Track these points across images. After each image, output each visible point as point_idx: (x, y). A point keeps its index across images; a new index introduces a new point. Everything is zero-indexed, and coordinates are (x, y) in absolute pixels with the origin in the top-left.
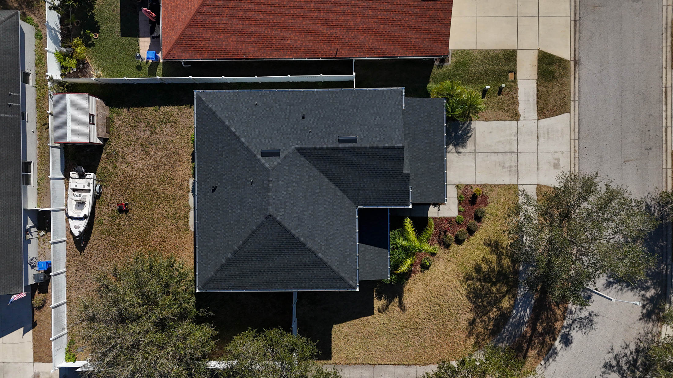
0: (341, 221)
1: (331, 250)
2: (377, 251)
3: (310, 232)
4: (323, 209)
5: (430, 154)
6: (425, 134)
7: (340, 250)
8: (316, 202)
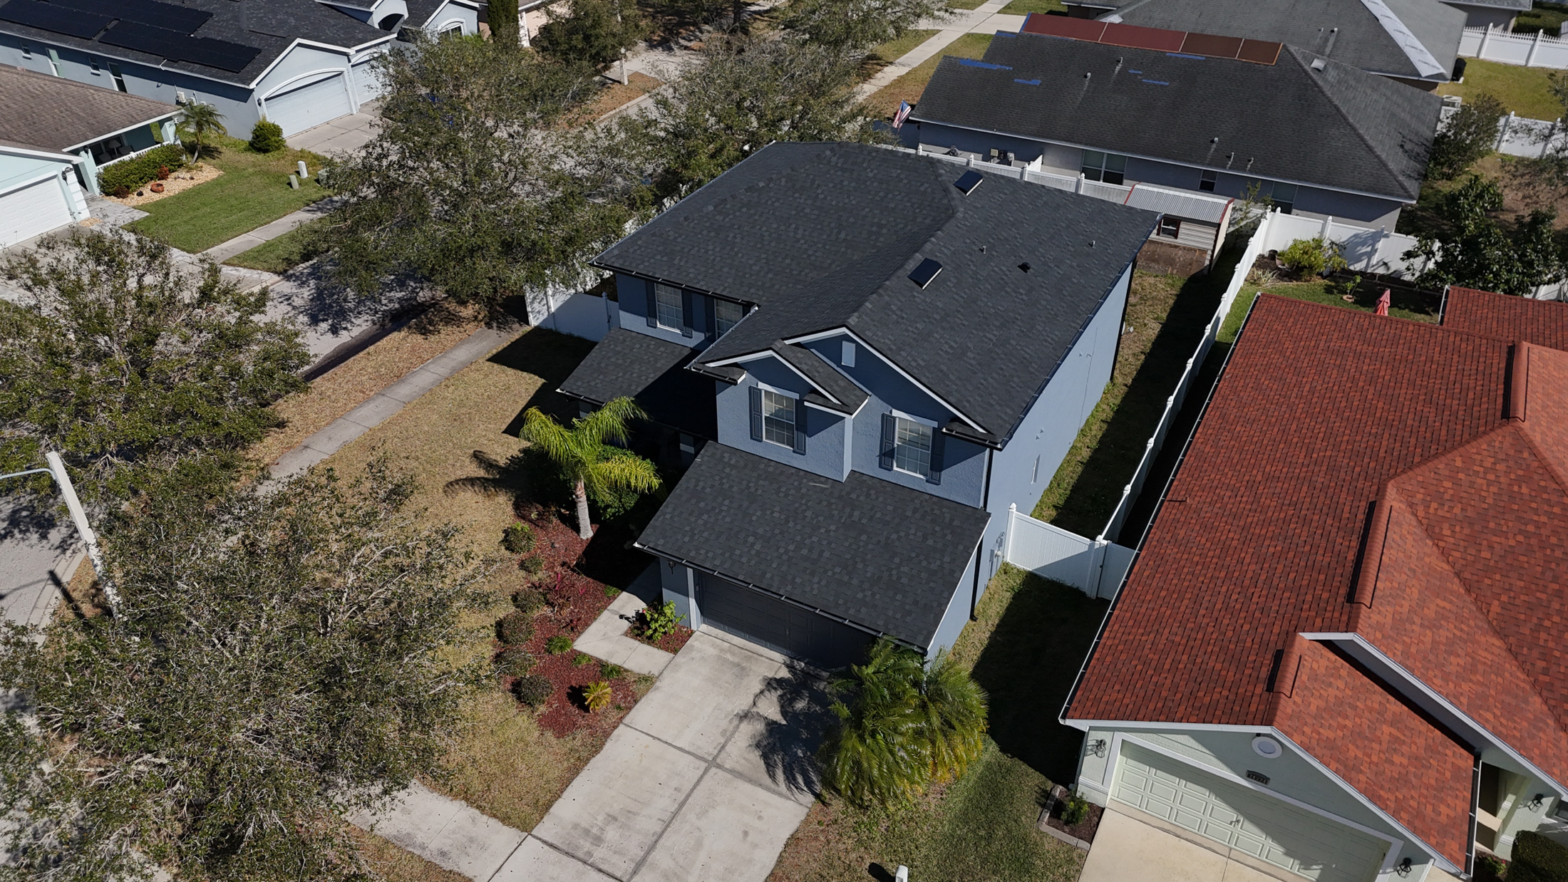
0: (751, 266)
1: (705, 232)
2: (633, 388)
4: (799, 236)
5: (787, 552)
7: (694, 247)
8: (819, 227)
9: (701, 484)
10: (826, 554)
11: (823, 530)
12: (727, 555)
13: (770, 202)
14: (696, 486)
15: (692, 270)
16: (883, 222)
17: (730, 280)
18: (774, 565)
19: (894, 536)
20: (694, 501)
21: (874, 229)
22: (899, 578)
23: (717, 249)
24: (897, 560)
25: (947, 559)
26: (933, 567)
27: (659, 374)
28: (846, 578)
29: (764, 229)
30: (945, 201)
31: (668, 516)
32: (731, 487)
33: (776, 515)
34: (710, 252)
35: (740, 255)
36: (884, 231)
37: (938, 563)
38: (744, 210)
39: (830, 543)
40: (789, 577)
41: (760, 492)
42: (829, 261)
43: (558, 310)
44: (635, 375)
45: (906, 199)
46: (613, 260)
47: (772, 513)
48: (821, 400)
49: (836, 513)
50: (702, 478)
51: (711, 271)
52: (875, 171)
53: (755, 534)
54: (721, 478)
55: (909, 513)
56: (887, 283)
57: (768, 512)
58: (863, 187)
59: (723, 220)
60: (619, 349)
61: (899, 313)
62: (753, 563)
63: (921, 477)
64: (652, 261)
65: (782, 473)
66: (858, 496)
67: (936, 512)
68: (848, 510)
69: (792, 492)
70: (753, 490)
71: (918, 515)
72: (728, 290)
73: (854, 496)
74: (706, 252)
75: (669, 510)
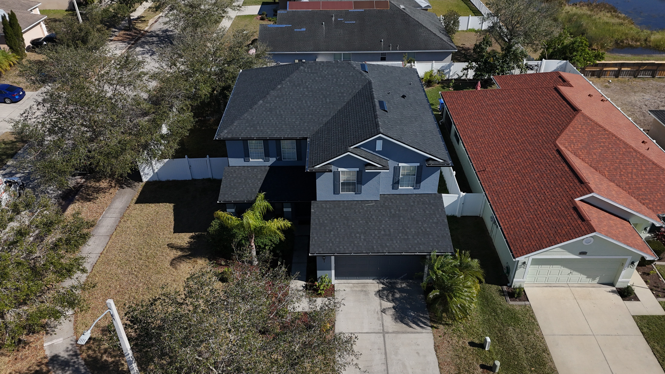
0: (295, 122)
1: (264, 113)
3: (286, 93)
4: (309, 105)
5: (376, 235)
6: (401, 228)
7: (263, 120)
8: (316, 99)
9: (321, 220)
10: (392, 230)
11: (384, 222)
12: (352, 245)
14: (319, 221)
15: (268, 130)
16: (342, 91)
17: (288, 131)
18: (375, 242)
19: (413, 214)
20: (323, 228)
21: (340, 94)
22: (426, 230)
23: (275, 119)
24: (420, 223)
25: (438, 216)
26: (435, 221)
27: (262, 181)
28: (406, 237)
29: (291, 105)
31: (316, 238)
32: (334, 217)
34: (272, 121)
35: (287, 119)
37: (436, 219)
38: (277, 99)
39: (390, 226)
40: (384, 245)
41: (348, 215)
42: (329, 112)
44: (251, 185)
45: (346, 80)
47: (359, 222)
48: (373, 168)
49: (384, 213)
50: (320, 218)
51: (277, 129)
53: (358, 233)
54: (328, 215)
55: (412, 204)
57: (357, 222)
58: (325, 78)
59: (270, 106)
60: (235, 175)
61: (389, 123)
62: (365, 244)
63: (411, 188)
65: (352, 204)
66: (388, 204)
67: (422, 200)
68: (388, 210)
69: (361, 211)
70: (344, 215)
71: (416, 203)
72: (290, 135)
73: (386, 204)
74: (270, 121)
75: (315, 235)
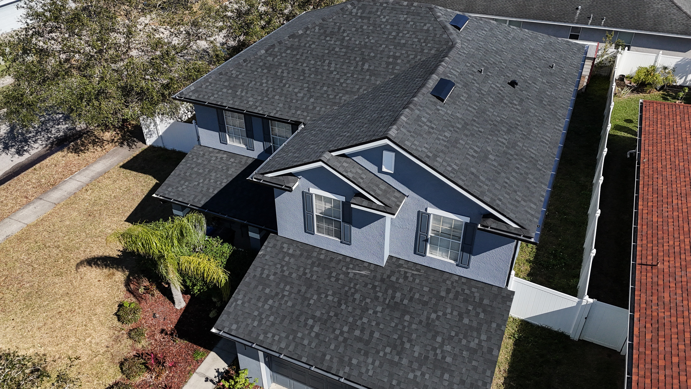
0: (296, 93)
1: (259, 70)
2: (211, 191)
5: (342, 333)
6: (396, 336)
7: (251, 81)
8: (347, 61)
9: (266, 272)
10: (377, 335)
11: (371, 312)
12: (291, 337)
13: (307, 45)
14: (262, 274)
15: (251, 99)
16: (398, 54)
17: (281, 105)
18: (332, 347)
19: (433, 316)
20: (260, 288)
21: (391, 60)
22: (444, 358)
23: (270, 82)
24: (439, 339)
25: (484, 337)
26: (473, 345)
27: (230, 179)
28: (396, 359)
29: (305, 65)
30: (445, 36)
31: (239, 302)
32: (291, 274)
33: (330, 298)
34: (264, 85)
35: (287, 86)
36: (399, 61)
37: (476, 341)
38: (289, 52)
39: (378, 324)
40: (346, 359)
41: (314, 277)
42: (357, 87)
43: (165, 133)
44: (212, 181)
45: (413, 36)
46: (190, 94)
47: (326, 296)
48: (365, 203)
49: (380, 294)
50: (267, 267)
51: (266, 99)
52: (387, 17)
53: (313, 317)
54: (282, 266)
55: (443, 294)
56: (415, 99)
57: (323, 296)
58: (378, 29)
59: (273, 60)
60: (200, 161)
61: (428, 124)
62: (313, 345)
63: (452, 262)
64: (220, 93)
65: (332, 259)
66: (398, 279)
67: (467, 291)
68: (390, 292)
69: (342, 276)
70: (308, 276)
71: (451, 296)
72: (279, 113)
73: (393, 279)
74: (261, 84)
75: (240, 297)
